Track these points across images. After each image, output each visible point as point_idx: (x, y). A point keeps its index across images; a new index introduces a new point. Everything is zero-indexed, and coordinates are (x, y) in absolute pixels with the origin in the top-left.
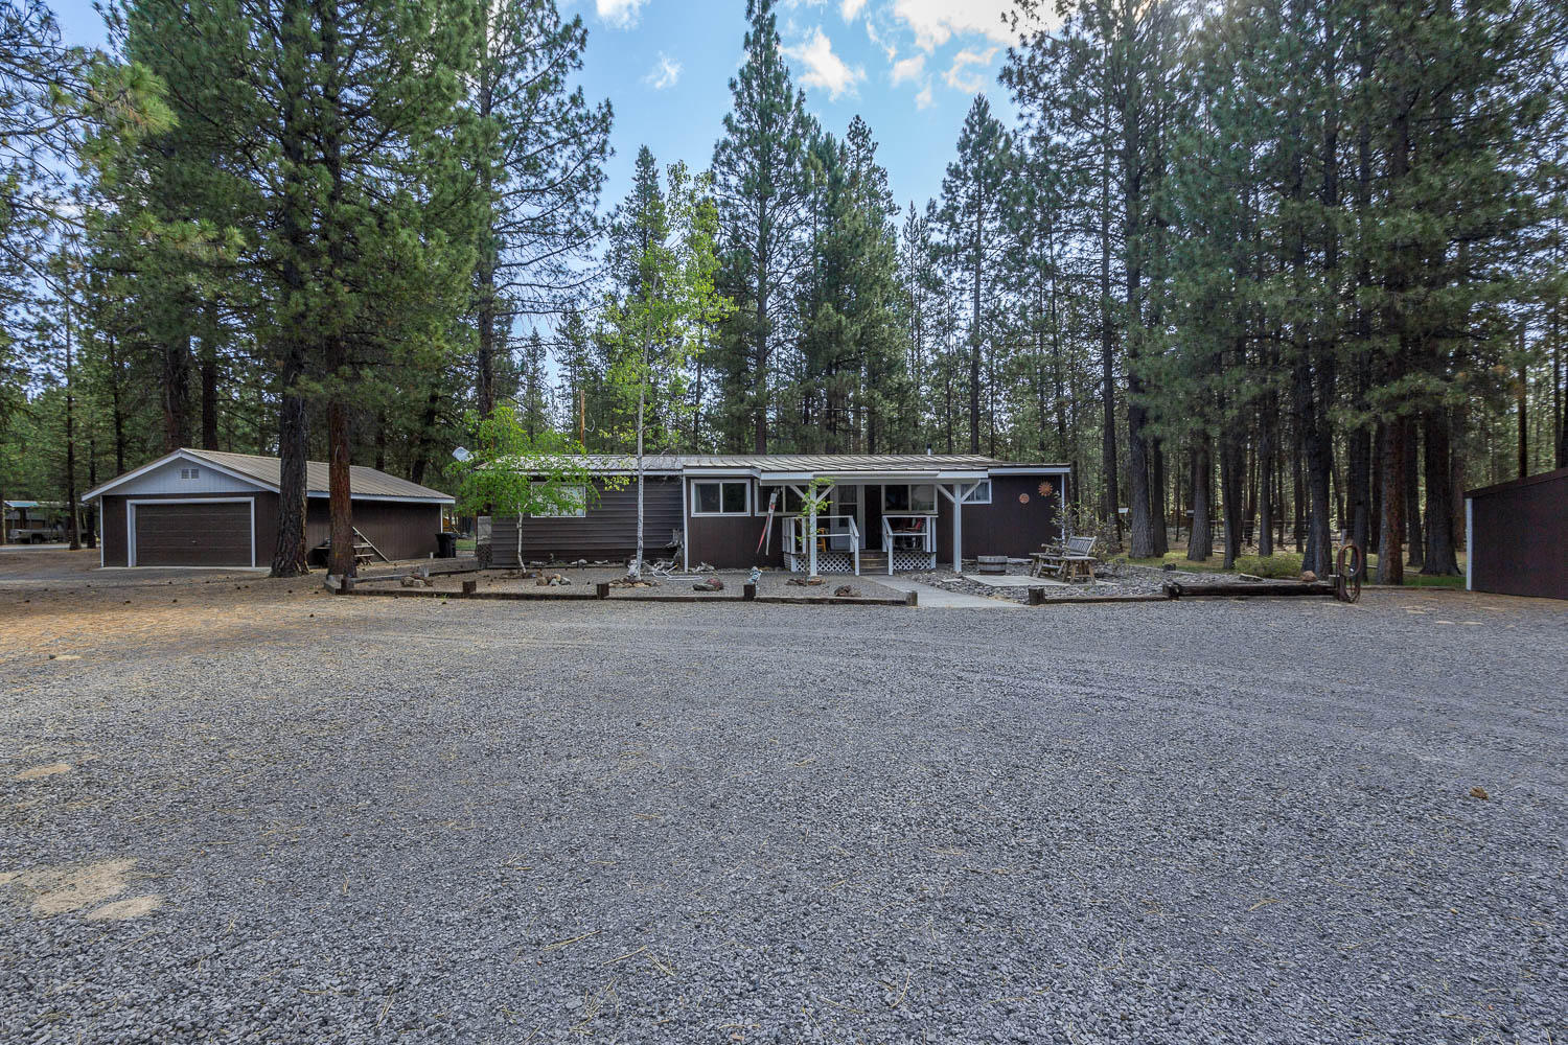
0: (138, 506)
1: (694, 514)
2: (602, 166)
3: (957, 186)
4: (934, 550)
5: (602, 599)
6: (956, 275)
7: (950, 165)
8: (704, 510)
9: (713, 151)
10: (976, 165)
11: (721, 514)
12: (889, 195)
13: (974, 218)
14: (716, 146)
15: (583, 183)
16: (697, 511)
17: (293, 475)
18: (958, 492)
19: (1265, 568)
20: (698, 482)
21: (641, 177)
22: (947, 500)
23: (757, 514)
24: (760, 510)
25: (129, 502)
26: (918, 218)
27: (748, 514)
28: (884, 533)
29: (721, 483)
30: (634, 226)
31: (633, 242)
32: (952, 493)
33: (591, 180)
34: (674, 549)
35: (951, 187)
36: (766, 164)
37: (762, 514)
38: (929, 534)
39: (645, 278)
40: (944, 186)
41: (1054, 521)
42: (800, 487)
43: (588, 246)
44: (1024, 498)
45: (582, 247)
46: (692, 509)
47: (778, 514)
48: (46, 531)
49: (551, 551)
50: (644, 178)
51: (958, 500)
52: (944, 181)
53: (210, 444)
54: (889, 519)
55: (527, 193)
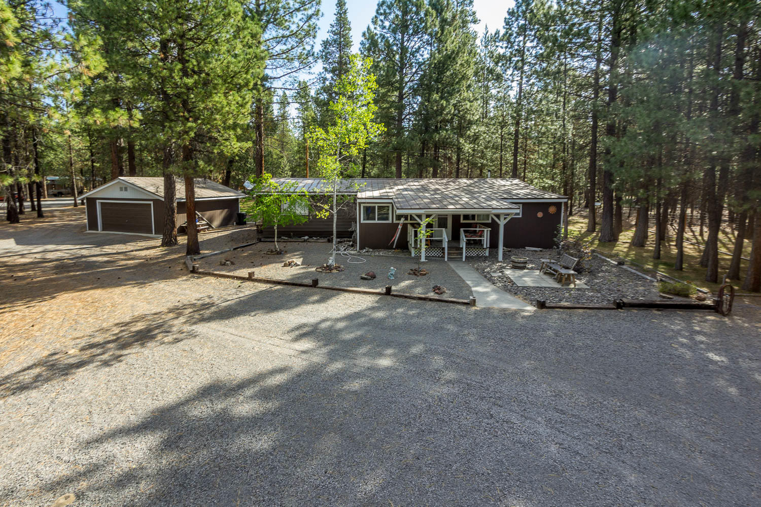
0: (102, 203)
1: (362, 221)
2: (317, 22)
3: (512, 21)
4: (488, 246)
5: (315, 287)
6: (509, 72)
7: (509, 9)
8: (368, 219)
9: (376, 7)
10: (524, 8)
11: (376, 221)
12: (474, 13)
13: (521, 38)
14: (378, 5)
15: (307, 34)
16: (364, 220)
17: (170, 188)
18: (502, 218)
19: (675, 290)
20: (364, 205)
21: (338, 13)
22: (497, 223)
23: (395, 222)
24: (396, 220)
25: (98, 201)
26: (489, 34)
27: (390, 221)
28: (461, 237)
29: (377, 205)
30: (335, 41)
31: (334, 49)
32: (499, 219)
33: (311, 32)
34: (352, 232)
35: (509, 22)
36: (405, 13)
37: (397, 222)
38: (486, 239)
39: (341, 68)
40: (505, 21)
41: (555, 239)
42: (417, 216)
43: (310, 67)
44: (540, 215)
45: (307, 68)
46: (361, 218)
47: (406, 222)
48: (63, 190)
49: (292, 232)
50: (341, 14)
51: (502, 223)
52: (505, 18)
53: (132, 173)
54: (464, 230)
55: (279, 40)
